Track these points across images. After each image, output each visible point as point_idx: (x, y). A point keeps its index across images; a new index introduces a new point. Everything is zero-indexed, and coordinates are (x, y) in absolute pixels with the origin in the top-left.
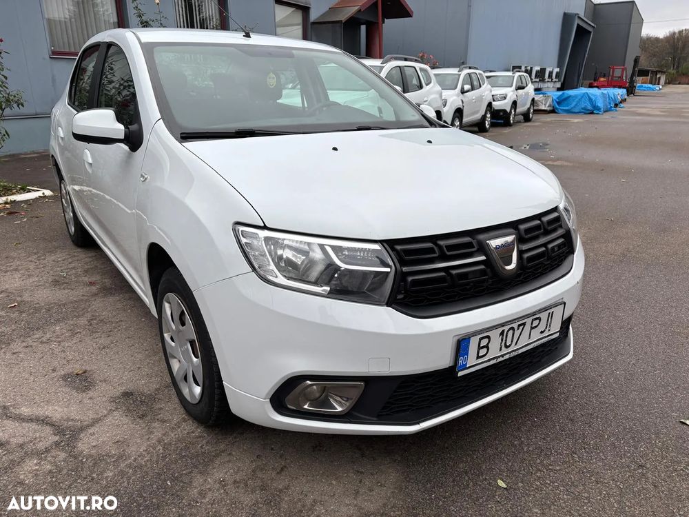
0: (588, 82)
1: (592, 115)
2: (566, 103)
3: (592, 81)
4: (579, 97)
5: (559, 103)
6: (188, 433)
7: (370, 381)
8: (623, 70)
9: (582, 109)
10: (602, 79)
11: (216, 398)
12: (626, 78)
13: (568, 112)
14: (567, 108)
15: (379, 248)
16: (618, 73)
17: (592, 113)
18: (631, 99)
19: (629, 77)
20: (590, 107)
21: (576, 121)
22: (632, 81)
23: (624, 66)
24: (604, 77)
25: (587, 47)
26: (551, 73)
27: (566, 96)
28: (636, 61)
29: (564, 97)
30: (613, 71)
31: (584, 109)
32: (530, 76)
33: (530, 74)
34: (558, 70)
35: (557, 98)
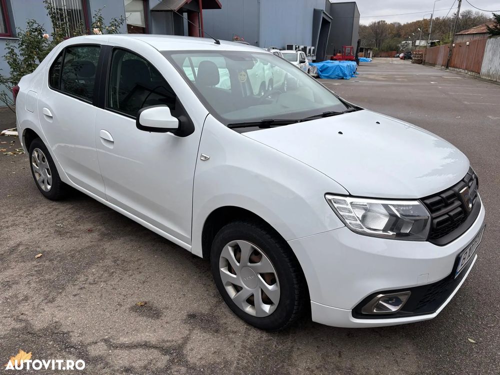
0: (330, 56)
1: (342, 80)
2: (326, 71)
3: (332, 56)
4: (334, 68)
5: (321, 71)
6: (259, 339)
7: (414, 290)
8: (351, 48)
9: (337, 75)
10: (339, 54)
11: (294, 312)
12: (353, 54)
13: (328, 77)
14: (327, 75)
15: (419, 204)
16: (348, 50)
17: (343, 79)
18: (359, 68)
19: (355, 52)
20: (341, 75)
21: (337, 84)
22: (357, 56)
23: (351, 45)
24: (340, 53)
25: (328, 33)
26: (310, 50)
27: (325, 67)
28: (359, 42)
29: (324, 68)
30: (345, 49)
31: (338, 75)
32: (306, 53)
33: (305, 51)
34: (313, 48)
35: (320, 68)
